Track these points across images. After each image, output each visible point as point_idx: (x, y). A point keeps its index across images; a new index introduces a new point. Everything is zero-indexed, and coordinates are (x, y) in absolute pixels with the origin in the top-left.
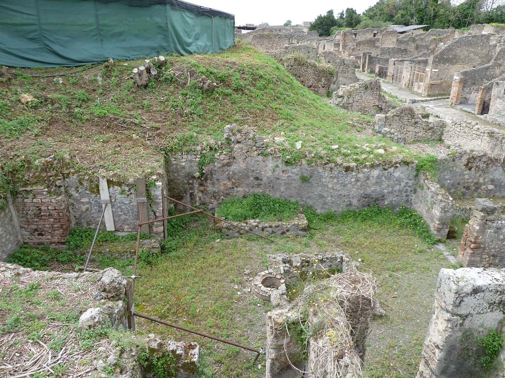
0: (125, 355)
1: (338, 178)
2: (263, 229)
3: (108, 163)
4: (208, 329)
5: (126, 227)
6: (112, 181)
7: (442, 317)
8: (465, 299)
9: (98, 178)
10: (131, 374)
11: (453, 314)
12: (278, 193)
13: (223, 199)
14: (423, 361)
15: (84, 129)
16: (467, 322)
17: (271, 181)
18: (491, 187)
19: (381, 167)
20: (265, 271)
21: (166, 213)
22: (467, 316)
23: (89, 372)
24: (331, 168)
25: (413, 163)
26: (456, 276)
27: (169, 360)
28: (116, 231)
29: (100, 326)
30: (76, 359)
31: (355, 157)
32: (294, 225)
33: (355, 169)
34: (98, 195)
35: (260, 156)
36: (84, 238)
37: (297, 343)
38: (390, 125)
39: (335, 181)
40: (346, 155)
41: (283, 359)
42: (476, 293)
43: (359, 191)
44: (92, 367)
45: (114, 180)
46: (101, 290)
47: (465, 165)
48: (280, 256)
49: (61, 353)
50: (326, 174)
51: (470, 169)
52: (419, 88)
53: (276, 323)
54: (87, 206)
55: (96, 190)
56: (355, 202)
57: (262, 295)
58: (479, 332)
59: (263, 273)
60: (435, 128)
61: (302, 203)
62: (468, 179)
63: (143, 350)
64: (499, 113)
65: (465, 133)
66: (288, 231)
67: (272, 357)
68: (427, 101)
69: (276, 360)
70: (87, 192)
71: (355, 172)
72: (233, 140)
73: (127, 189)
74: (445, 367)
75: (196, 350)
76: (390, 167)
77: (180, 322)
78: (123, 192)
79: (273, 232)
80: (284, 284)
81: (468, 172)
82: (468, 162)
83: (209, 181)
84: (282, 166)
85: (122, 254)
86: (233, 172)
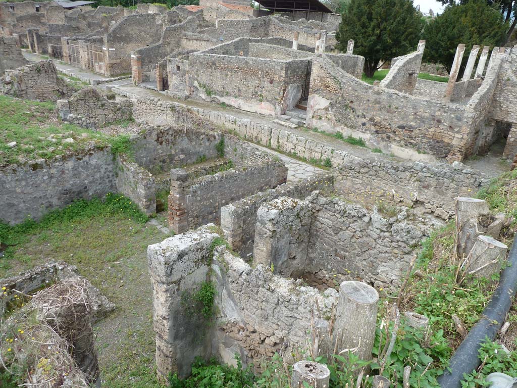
1: (26, 179)
7: (161, 290)
8: (174, 267)
11: (168, 284)
14: (157, 336)
16: (182, 285)
18: (182, 156)
19: (74, 158)
22: (180, 281)
24: (14, 170)
25: (107, 147)
26: (162, 248)
31: (40, 152)
33: (44, 165)
38: (76, 110)
39: (24, 183)
40: (28, 152)
42: (182, 258)
43: (57, 188)
47: (156, 141)
50: (9, 178)
51: (161, 143)
52: (100, 68)
56: (55, 201)
58: (194, 289)
60: (124, 108)
62: (162, 153)
64: (177, 88)
65: (151, 110)
68: (111, 81)
71: (45, 169)
74: (175, 333)
76: (85, 156)
81: (160, 146)
82: (158, 138)
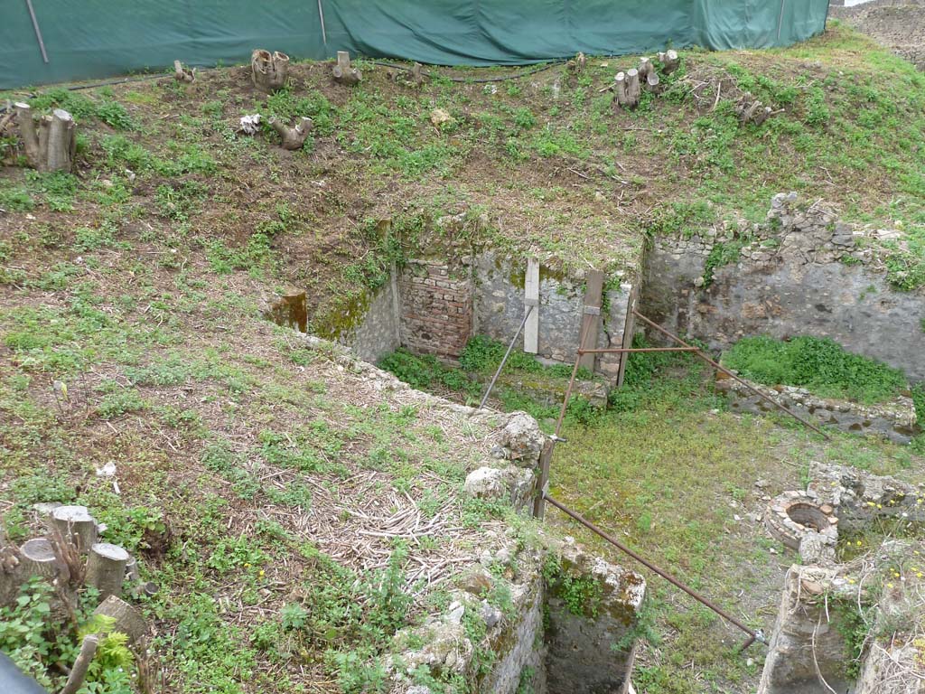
0: (524, 556)
2: (812, 410)
3: (546, 238)
4: (665, 563)
5: (557, 351)
6: (548, 269)
9: (527, 260)
10: (528, 589)
12: (861, 344)
13: (740, 335)
15: (517, 174)
17: (851, 317)
20: (800, 491)
21: (629, 341)
23: (468, 561)
27: (591, 589)
28: (538, 354)
29: (494, 498)
30: (453, 537)
32: (884, 417)
34: (522, 290)
35: (836, 264)
36: (487, 356)
37: (841, 641)
41: (804, 661)
44: (474, 556)
45: (552, 268)
46: (504, 444)
48: (838, 470)
49: (433, 520)
53: (805, 590)
54: (501, 304)
55: (520, 279)
57: (782, 534)
59: (794, 494)
61: (913, 375)
63: (553, 557)
66: (867, 424)
67: (782, 650)
69: (789, 657)
70: (505, 281)
72: (785, 224)
73: (570, 286)
75: (641, 589)
77: (618, 535)
78: (561, 291)
79: (833, 420)
80: (835, 527)
83: (719, 297)
84: (882, 291)
85: (542, 396)
86: (773, 287)
